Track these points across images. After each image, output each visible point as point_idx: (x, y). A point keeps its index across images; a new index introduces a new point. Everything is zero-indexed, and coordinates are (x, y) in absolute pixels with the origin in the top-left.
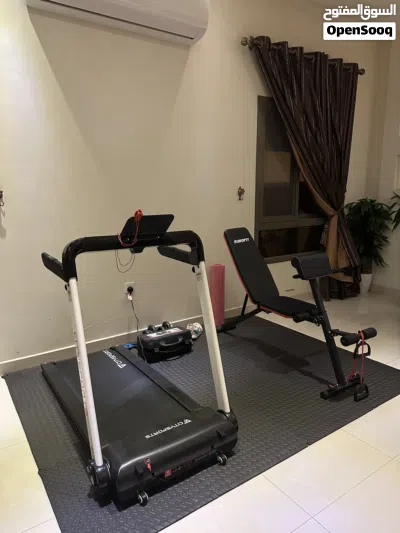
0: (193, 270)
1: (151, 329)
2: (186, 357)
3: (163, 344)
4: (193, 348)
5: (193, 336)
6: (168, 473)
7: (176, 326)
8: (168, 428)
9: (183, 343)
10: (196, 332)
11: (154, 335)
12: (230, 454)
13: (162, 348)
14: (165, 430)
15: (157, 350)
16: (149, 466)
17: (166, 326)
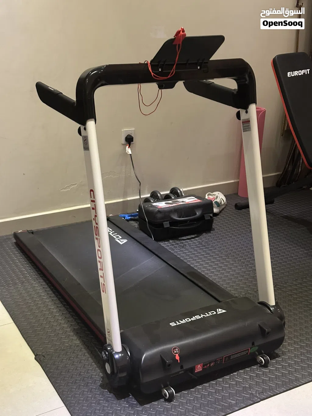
0: (238, 115)
1: (155, 196)
2: (205, 237)
3: (175, 217)
4: (214, 226)
5: (215, 210)
6: (199, 368)
7: (189, 194)
8: (198, 317)
9: (202, 217)
10: (218, 205)
11: (162, 205)
12: (273, 356)
13: (174, 223)
14: (194, 319)
15: (166, 225)
16: (177, 357)
17: (175, 193)
